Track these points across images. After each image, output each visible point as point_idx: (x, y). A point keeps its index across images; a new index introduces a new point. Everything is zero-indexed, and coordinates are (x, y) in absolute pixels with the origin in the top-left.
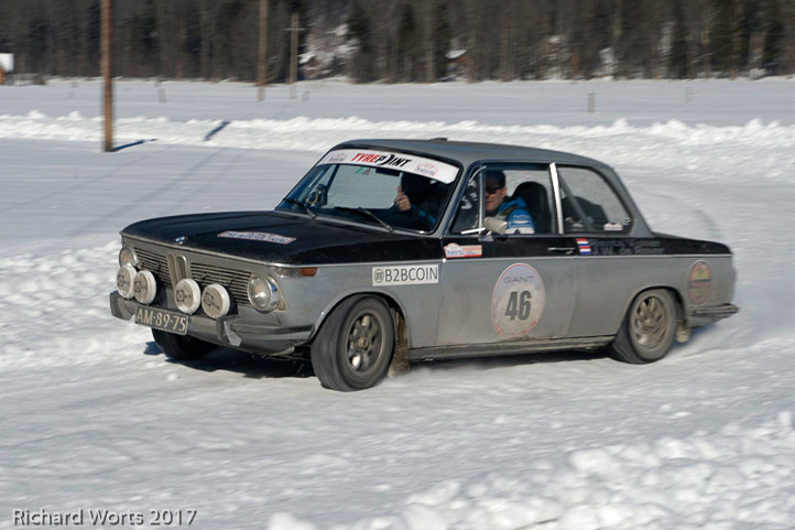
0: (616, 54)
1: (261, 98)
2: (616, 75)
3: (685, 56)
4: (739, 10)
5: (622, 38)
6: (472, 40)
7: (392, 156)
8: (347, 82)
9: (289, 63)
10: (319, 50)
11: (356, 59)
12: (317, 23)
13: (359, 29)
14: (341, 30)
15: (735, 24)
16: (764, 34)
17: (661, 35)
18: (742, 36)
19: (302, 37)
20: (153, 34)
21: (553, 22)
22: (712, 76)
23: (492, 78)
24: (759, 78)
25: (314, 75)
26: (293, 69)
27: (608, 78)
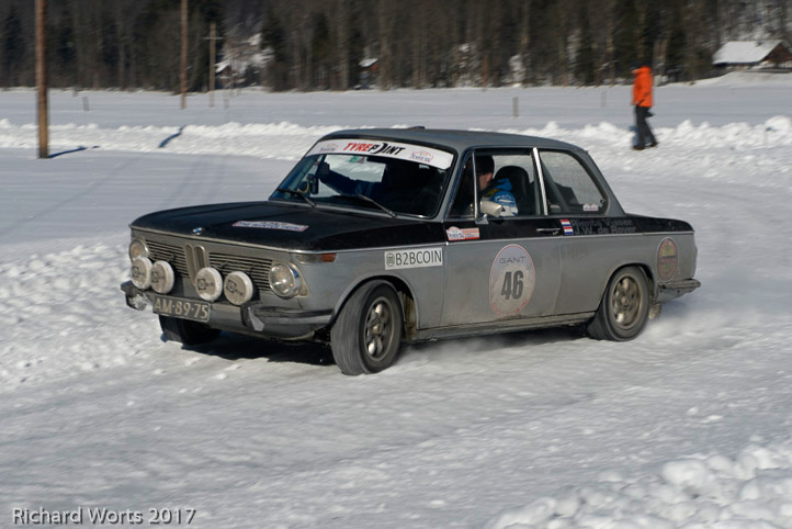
0: (524, 61)
1: (183, 106)
2: (525, 82)
3: (591, 64)
4: (642, 18)
5: (530, 46)
6: (385, 48)
7: (385, 145)
8: (263, 90)
9: (208, 71)
10: (234, 59)
11: (271, 67)
12: (231, 33)
13: (273, 38)
14: (255, 40)
15: (638, 32)
16: (666, 41)
17: (567, 44)
18: (645, 44)
19: (219, 45)
20: (70, 44)
21: (462, 30)
22: (616, 83)
23: (404, 86)
24: (662, 84)
25: (229, 84)
26: (212, 78)
27: (517, 85)
